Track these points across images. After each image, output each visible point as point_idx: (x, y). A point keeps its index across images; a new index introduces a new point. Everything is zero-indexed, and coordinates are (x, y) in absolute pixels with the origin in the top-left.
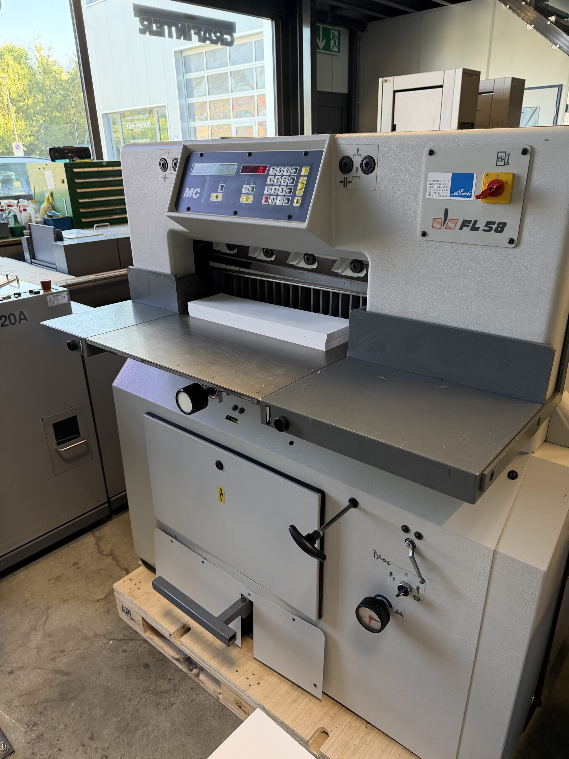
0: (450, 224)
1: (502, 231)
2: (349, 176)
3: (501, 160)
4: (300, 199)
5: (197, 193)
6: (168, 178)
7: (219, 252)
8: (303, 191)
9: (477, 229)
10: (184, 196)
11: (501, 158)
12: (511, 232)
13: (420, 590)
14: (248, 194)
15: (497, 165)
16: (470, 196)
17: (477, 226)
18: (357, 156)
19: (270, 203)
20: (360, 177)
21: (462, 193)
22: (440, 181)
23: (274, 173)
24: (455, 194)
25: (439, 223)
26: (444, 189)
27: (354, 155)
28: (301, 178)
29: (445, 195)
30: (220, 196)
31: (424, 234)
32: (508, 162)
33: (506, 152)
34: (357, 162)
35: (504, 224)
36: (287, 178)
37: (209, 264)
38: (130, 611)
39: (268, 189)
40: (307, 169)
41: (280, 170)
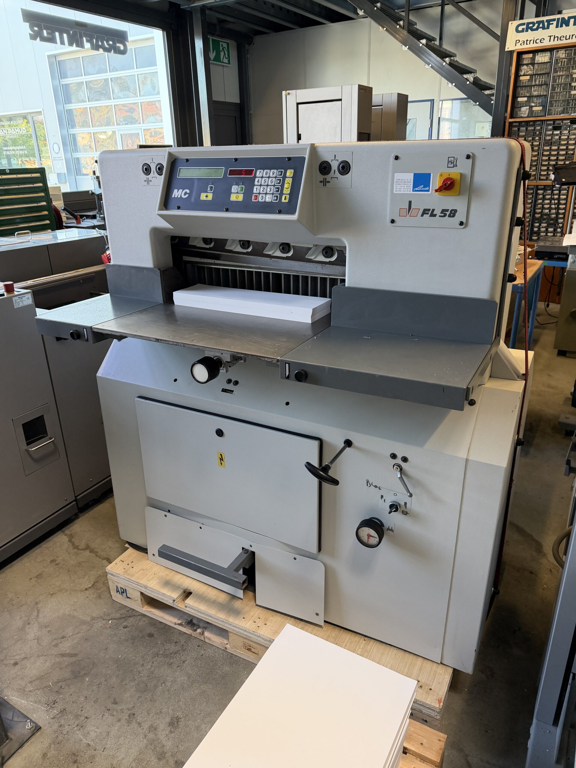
0: (413, 212)
1: (454, 216)
2: (328, 177)
3: (451, 163)
4: (288, 196)
5: (186, 193)
6: (151, 181)
7: (195, 247)
8: (289, 189)
9: (435, 215)
10: (173, 196)
11: (451, 161)
12: (460, 216)
13: (408, 505)
14: (237, 193)
15: (448, 167)
16: (428, 191)
17: (434, 213)
18: (334, 161)
19: (260, 200)
20: (337, 178)
21: (422, 188)
22: (404, 180)
23: (261, 175)
24: (416, 189)
25: (404, 212)
26: (408, 186)
27: (332, 160)
28: (287, 179)
29: (409, 190)
30: (210, 197)
31: (393, 221)
32: (456, 165)
33: (454, 157)
34: (335, 166)
35: (456, 211)
36: (273, 179)
37: (182, 258)
38: (126, 590)
39: (257, 188)
40: (292, 171)
41: (267, 173)
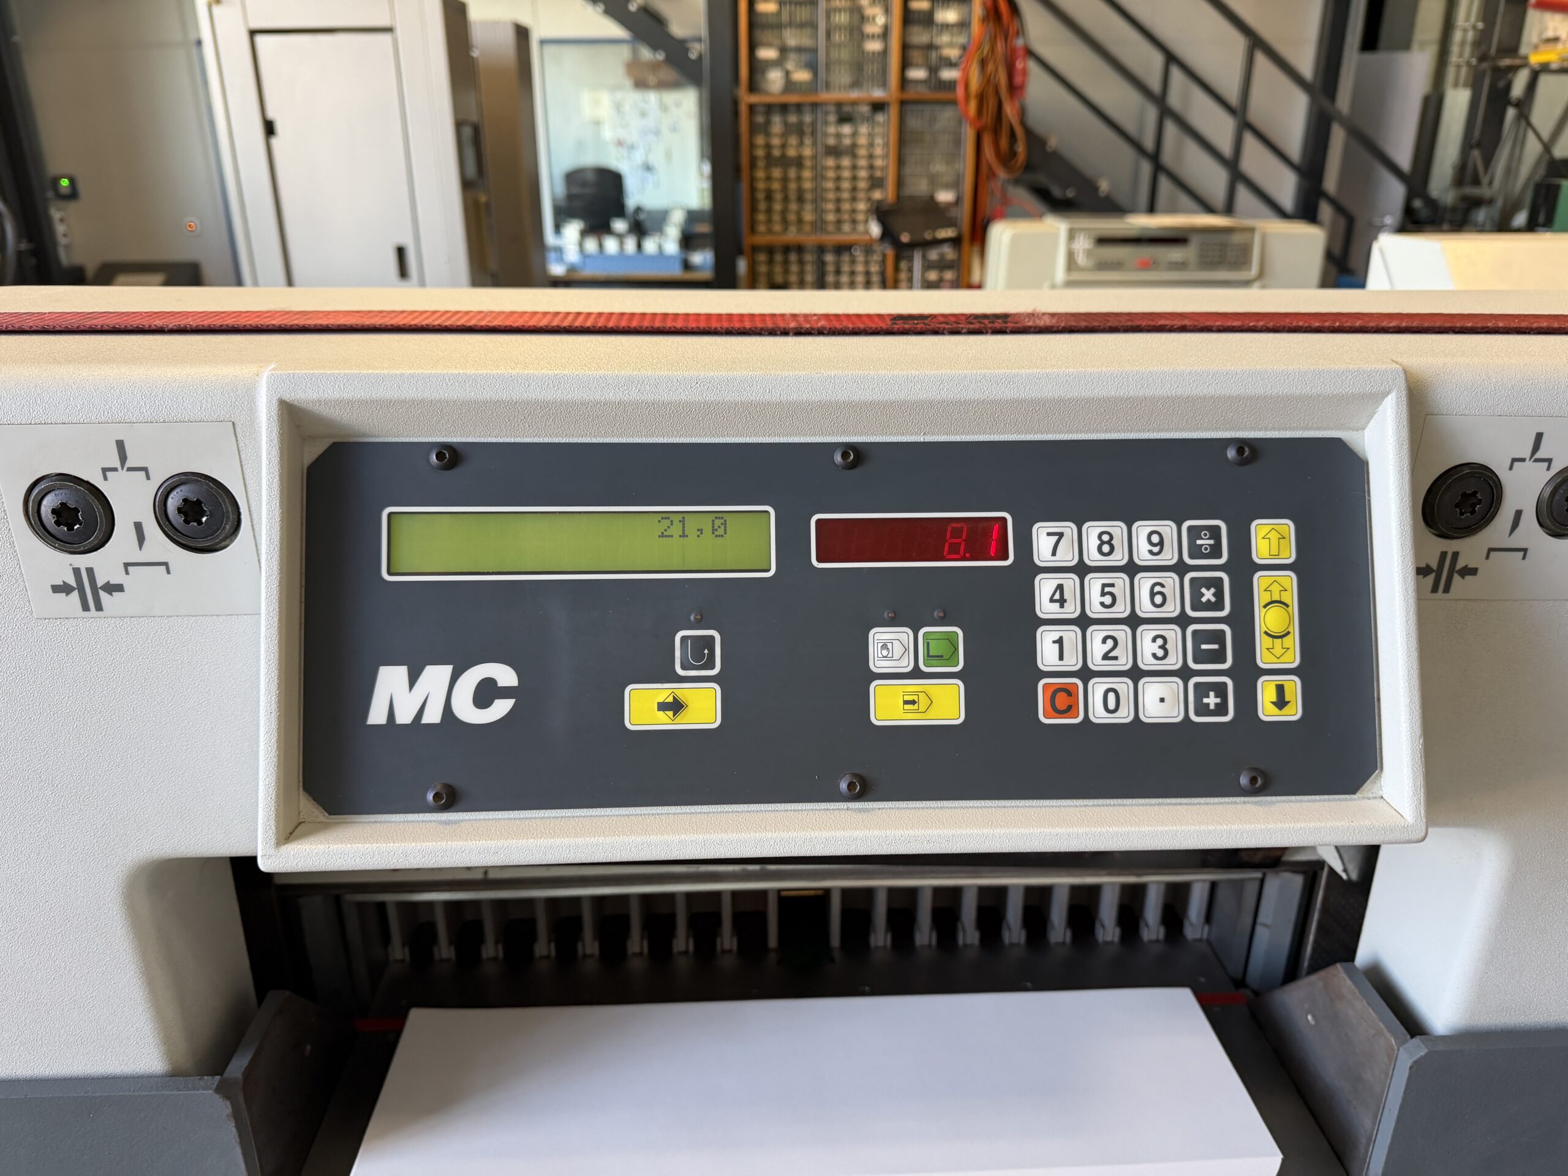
2: (1470, 549)
4: (1294, 686)
5: (486, 693)
6: (113, 588)
8: (1294, 642)
14: (916, 673)
18: (1529, 463)
19: (1099, 715)
20: (1525, 550)
27: (1514, 460)
28: (1260, 580)
30: (706, 709)
34: (1524, 489)
36: (1168, 582)
39: (1060, 641)
40: (1284, 530)
41: (1107, 544)
